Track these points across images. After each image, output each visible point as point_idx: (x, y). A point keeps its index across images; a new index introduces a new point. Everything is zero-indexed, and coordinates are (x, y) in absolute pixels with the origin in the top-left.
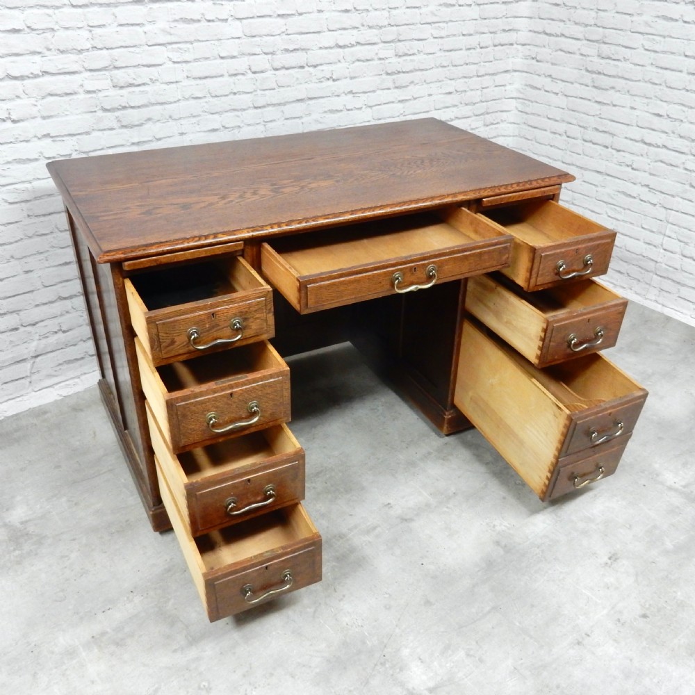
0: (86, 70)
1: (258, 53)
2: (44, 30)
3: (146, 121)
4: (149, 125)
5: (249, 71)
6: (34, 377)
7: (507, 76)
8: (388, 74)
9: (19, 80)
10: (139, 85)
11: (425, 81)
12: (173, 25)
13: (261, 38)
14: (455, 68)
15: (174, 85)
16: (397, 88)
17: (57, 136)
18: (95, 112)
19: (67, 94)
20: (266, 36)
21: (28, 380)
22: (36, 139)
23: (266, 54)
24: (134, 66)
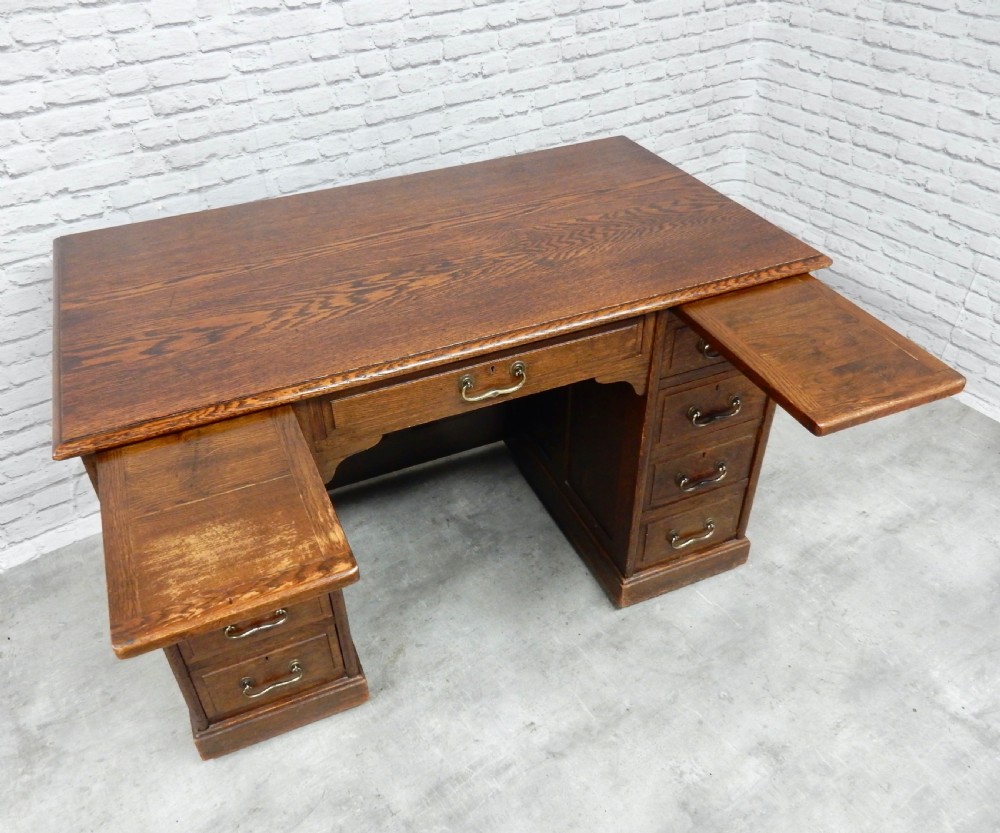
0: (112, 95)
1: (369, 47)
2: (43, 44)
3: (207, 158)
4: (212, 164)
5: (356, 75)
6: (80, 500)
7: (747, 47)
8: (565, 60)
9: (13, 118)
10: (193, 110)
11: (621, 66)
12: (238, 19)
13: (372, 27)
14: (667, 42)
15: (245, 105)
16: (579, 78)
17: (78, 191)
18: (132, 152)
19: (87, 132)
20: (380, 22)
21: (73, 504)
22: (48, 197)
23: (381, 48)
24: (184, 84)
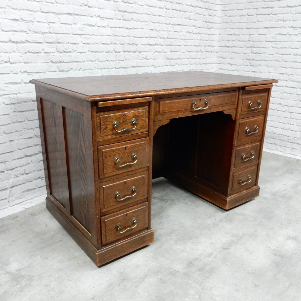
0: (46, 42)
1: (117, 43)
2: (29, 21)
3: (70, 69)
4: (71, 71)
5: (114, 51)
7: (211, 65)
8: (167, 59)
9: (15, 43)
11: (181, 64)
12: (84, 26)
13: (119, 37)
14: (192, 59)
15: (83, 54)
16: (171, 65)
17: (30, 73)
18: (48, 62)
19: (36, 53)
20: (121, 36)
21: (7, 200)
22: (20, 73)
23: (121, 44)
24: (66, 43)
